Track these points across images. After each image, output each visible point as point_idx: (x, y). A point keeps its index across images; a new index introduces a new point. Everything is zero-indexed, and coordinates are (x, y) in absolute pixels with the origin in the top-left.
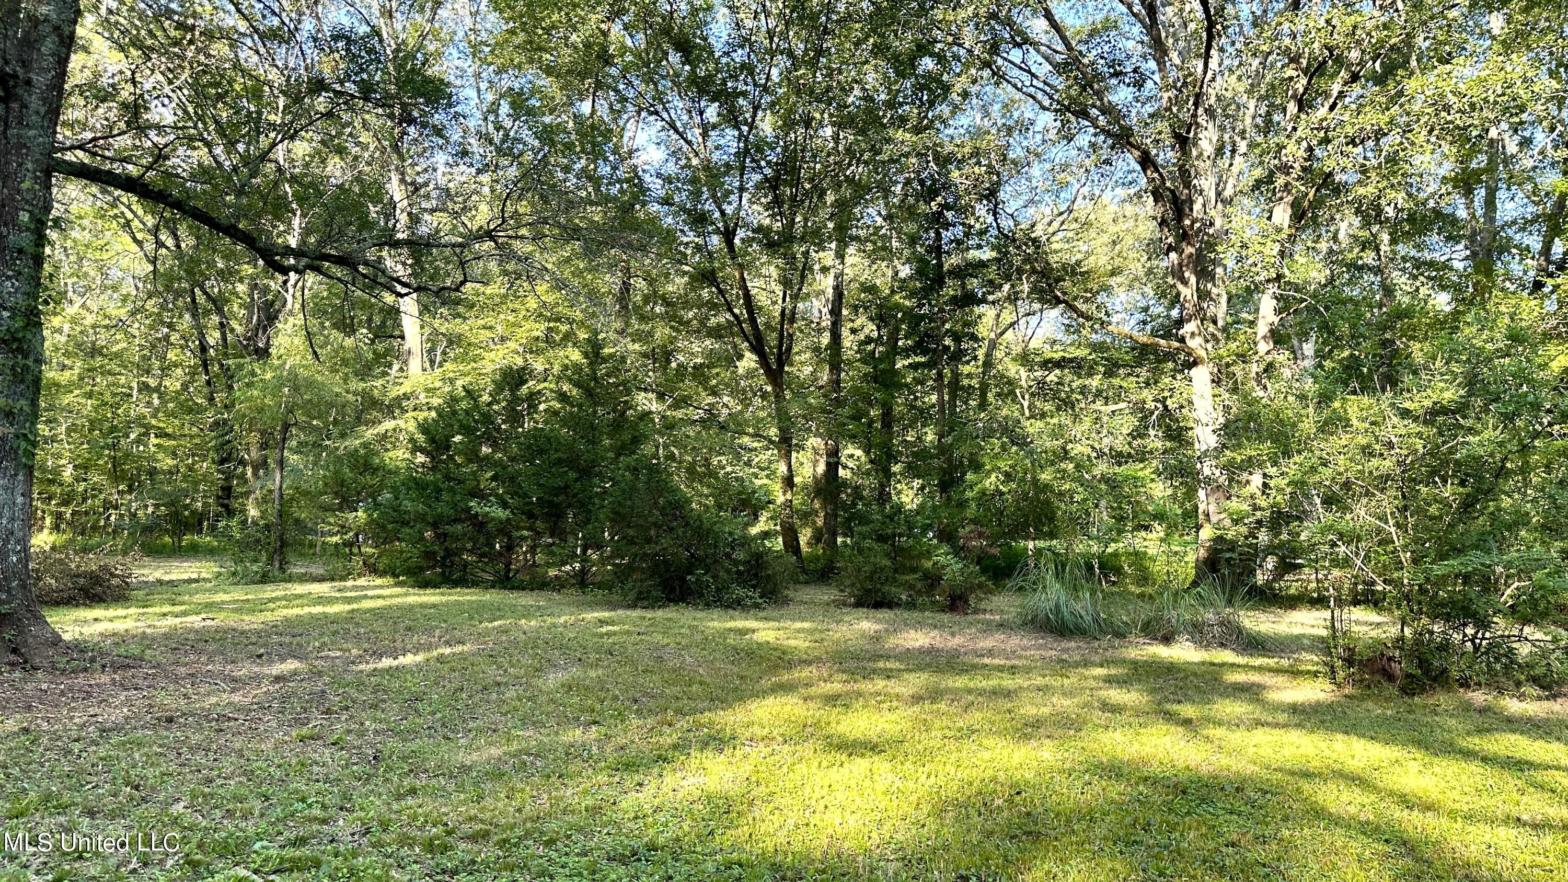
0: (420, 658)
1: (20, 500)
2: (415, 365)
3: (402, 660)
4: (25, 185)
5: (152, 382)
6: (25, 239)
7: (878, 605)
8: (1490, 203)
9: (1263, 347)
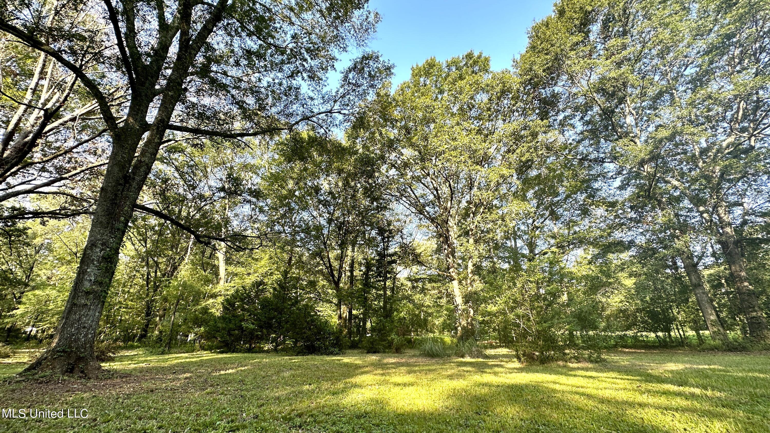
0: (234, 371)
1: (97, 314)
2: (222, 282)
3: (227, 372)
4: (126, 208)
5: (127, 290)
6: (121, 226)
7: (375, 352)
8: (515, 242)
9: (470, 275)
